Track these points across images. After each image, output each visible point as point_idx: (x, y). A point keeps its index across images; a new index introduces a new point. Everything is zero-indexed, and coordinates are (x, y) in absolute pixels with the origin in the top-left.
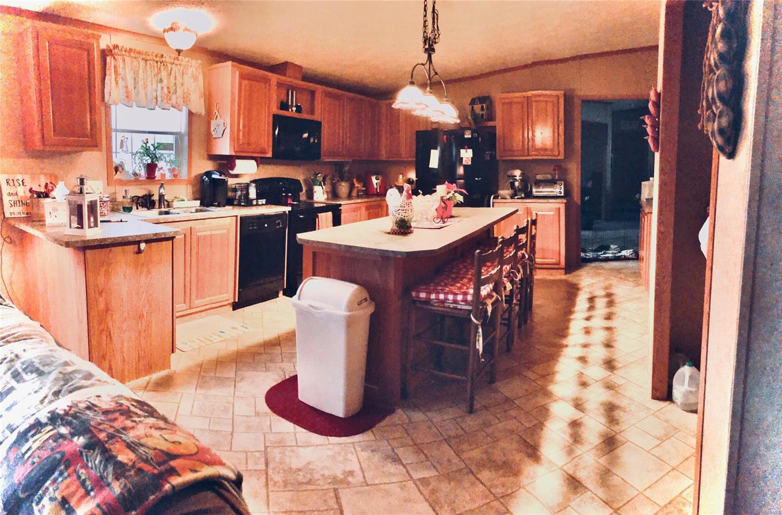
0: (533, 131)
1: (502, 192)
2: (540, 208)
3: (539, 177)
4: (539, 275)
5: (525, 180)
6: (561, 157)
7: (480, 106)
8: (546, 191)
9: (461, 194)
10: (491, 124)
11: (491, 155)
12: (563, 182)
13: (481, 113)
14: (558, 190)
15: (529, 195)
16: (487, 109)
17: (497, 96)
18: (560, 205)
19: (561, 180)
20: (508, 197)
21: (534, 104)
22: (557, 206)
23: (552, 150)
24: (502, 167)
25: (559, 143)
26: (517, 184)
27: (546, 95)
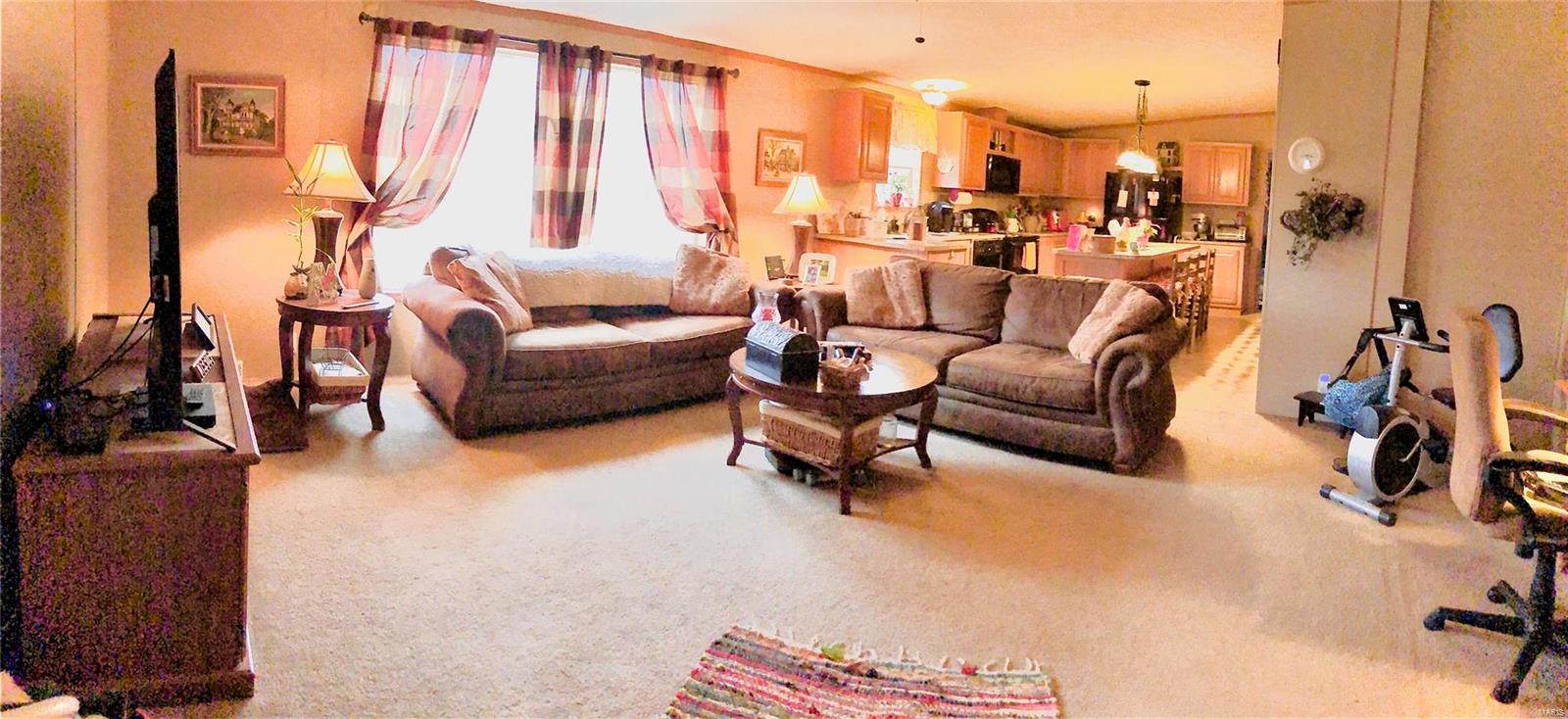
0: (1219, 176)
1: (1184, 233)
2: (1222, 250)
3: (1222, 222)
4: (1212, 313)
5: (1208, 224)
6: (1246, 204)
7: (1167, 150)
8: (1227, 235)
9: (1155, 228)
10: (1177, 169)
11: (1177, 198)
12: (1245, 228)
13: (1168, 157)
14: (1240, 235)
15: (1210, 238)
16: (1175, 154)
17: (1185, 142)
18: (1241, 248)
19: (1243, 225)
20: (1191, 238)
21: (1221, 154)
22: (1237, 249)
23: (1235, 198)
24: (1185, 210)
25: (1243, 193)
26: (1200, 227)
27: (1233, 147)
